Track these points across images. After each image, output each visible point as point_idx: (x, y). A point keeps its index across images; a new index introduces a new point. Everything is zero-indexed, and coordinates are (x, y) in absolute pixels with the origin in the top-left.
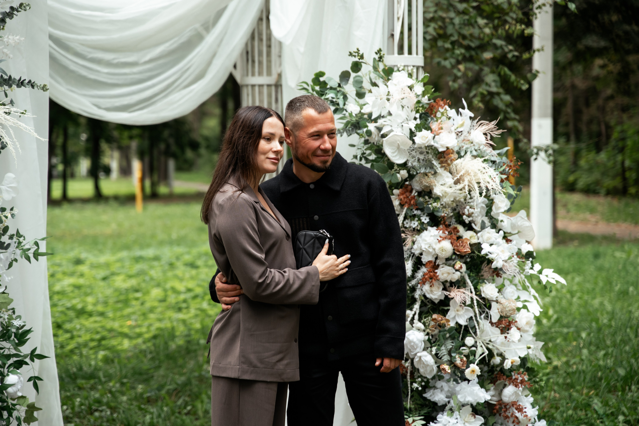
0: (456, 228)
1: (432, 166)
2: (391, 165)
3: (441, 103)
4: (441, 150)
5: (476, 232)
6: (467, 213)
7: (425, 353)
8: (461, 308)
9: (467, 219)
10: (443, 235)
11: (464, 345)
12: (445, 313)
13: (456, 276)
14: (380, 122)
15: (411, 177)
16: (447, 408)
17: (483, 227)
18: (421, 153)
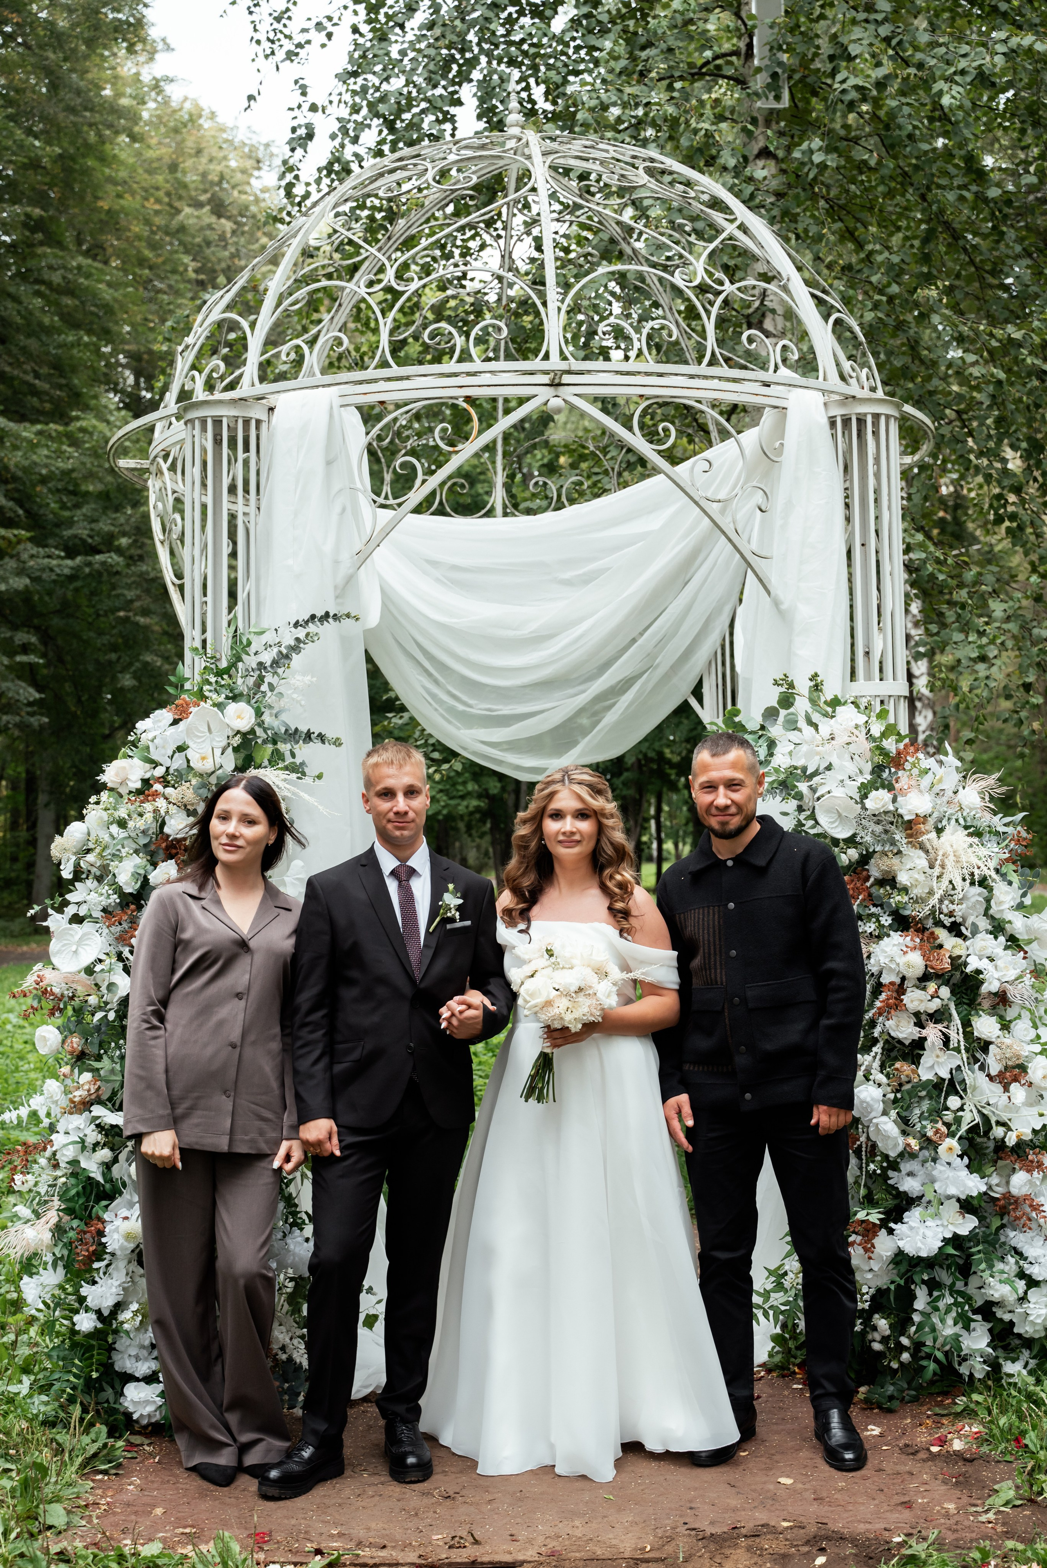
0: (933, 933)
1: (893, 843)
2: (836, 842)
3: (912, 749)
4: (906, 818)
5: (965, 938)
6: (945, 911)
7: (885, 1119)
8: (941, 1053)
9: (947, 921)
10: (911, 944)
11: (947, 1109)
12: (916, 1060)
13: (935, 1004)
14: (816, 780)
15: (865, 859)
16: (924, 1200)
17: (975, 931)
18: (878, 822)
